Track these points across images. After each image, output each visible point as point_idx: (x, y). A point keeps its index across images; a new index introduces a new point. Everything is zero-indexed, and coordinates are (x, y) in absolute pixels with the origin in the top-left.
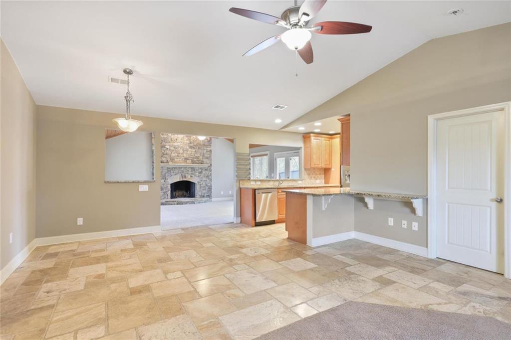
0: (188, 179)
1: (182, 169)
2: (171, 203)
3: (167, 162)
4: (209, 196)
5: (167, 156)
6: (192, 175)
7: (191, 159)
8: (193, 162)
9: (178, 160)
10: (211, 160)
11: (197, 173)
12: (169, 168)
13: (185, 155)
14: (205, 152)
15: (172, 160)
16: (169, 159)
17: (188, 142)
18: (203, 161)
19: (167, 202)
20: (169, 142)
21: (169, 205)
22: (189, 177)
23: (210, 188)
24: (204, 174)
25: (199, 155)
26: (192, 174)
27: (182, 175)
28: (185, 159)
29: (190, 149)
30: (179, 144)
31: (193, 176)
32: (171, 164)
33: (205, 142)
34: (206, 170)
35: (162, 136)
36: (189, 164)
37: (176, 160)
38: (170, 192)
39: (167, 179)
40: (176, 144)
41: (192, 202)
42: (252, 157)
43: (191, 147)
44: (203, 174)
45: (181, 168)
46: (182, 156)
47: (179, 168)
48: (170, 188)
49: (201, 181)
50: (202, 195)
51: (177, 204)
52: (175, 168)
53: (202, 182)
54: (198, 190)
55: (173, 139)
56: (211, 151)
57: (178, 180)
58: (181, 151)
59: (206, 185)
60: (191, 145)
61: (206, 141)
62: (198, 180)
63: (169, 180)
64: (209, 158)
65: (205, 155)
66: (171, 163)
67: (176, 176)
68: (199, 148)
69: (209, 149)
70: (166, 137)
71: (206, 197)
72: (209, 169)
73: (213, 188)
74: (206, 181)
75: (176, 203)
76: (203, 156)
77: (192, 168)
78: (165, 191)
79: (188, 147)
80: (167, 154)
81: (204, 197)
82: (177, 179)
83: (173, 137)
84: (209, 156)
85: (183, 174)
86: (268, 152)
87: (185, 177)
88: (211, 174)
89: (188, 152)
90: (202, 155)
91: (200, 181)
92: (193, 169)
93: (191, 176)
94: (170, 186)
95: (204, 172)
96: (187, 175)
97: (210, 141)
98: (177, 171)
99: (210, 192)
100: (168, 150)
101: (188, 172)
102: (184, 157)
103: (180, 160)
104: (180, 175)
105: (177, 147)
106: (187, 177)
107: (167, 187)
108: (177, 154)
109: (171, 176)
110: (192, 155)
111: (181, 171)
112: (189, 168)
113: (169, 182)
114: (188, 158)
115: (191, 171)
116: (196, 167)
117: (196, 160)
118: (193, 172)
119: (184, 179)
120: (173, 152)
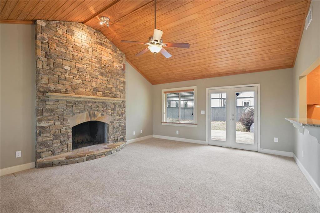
0: (99, 117)
1: (90, 104)
2: (77, 159)
3: (66, 92)
4: (123, 139)
5: (66, 83)
6: (104, 113)
7: (102, 90)
8: (104, 94)
9: (83, 90)
10: (125, 94)
11: (110, 111)
12: (71, 103)
13: (94, 85)
14: (118, 83)
15: (75, 89)
16: (69, 88)
17: (98, 66)
18: (116, 94)
19: (68, 158)
20: (70, 61)
21: (73, 163)
22: (100, 115)
23: (124, 129)
24: (118, 111)
25: (112, 86)
26: (103, 111)
27: (89, 112)
28: (94, 89)
29: (100, 76)
30: (85, 66)
31: (105, 113)
32: (73, 96)
33: (119, 70)
34: (120, 106)
35: (58, 49)
36: (99, 96)
37: (80, 89)
38: (71, 139)
39: (67, 120)
40: (79, 65)
41: (109, 152)
42: (165, 92)
43: (101, 74)
44: (116, 112)
45: (89, 102)
46: (89, 84)
47: (86, 102)
48: (71, 134)
49: (115, 120)
50: (116, 138)
51: (88, 159)
52: (79, 102)
53: (115, 122)
54: (111, 134)
55: (76, 57)
56: (124, 82)
57: (84, 121)
58: (88, 77)
59: (120, 126)
60: (102, 71)
61: (120, 68)
62: (111, 120)
63: (69, 121)
64: (123, 91)
65: (119, 87)
66: (72, 94)
67: (80, 115)
68: (112, 77)
69: (122, 80)
70: (63, 50)
71: (120, 141)
72: (122, 105)
73: (126, 128)
74: (120, 120)
75: (85, 158)
76: (116, 88)
78: (62, 139)
79: (98, 74)
80: (65, 79)
81: (117, 140)
82: (82, 118)
83: (76, 54)
84: (122, 88)
85: (91, 112)
86: (195, 88)
87: (94, 116)
88: (125, 111)
89: (98, 80)
90: (115, 86)
91: (112, 120)
92: (104, 104)
93: (102, 115)
94: (70, 131)
95: (117, 109)
96: (96, 112)
97: (123, 70)
98: (82, 107)
99: (124, 134)
100: (68, 73)
101: (98, 109)
102: (92, 86)
103: (87, 90)
104: (88, 113)
105: (82, 70)
106: (97, 116)
107: (67, 132)
108: (82, 82)
109: (73, 114)
110: (104, 86)
111: (89, 107)
112: (99, 103)
113: (69, 126)
114: (98, 89)
115: (102, 108)
116: (108, 102)
117: (108, 92)
118: (105, 108)
119: (92, 119)
120: (76, 77)
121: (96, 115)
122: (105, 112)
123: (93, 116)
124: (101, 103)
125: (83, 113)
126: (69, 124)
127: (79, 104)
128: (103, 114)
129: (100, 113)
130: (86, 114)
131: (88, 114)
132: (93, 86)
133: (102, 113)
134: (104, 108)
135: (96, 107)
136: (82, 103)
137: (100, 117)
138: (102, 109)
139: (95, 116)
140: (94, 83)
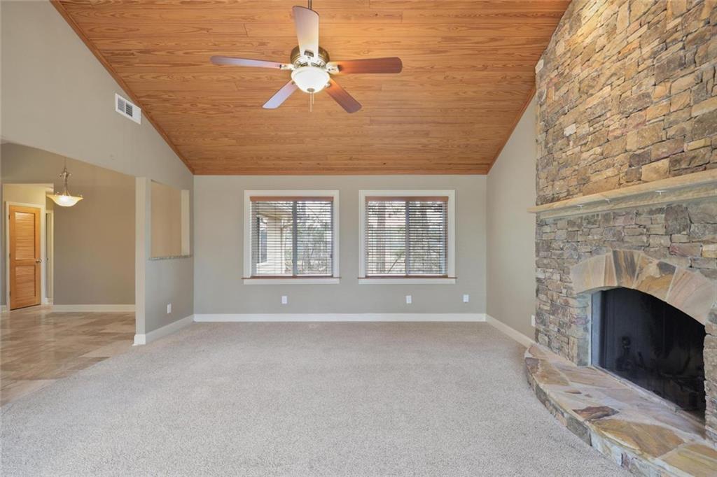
1: (620, 222)
6: (672, 261)
16: (573, 184)
20: (575, 105)
22: (652, 270)
26: (671, 251)
27: (615, 253)
28: (632, 159)
31: (680, 265)
35: (556, 96)
37: (595, 178)
38: (574, 328)
43: (665, 73)
45: (615, 215)
46: (617, 147)
47: (607, 217)
48: (574, 312)
52: (589, 220)
58: (615, 124)
60: (669, 55)
63: (572, 276)
67: (593, 260)
77: (670, 210)
78: (560, 317)
85: (622, 251)
87: (632, 268)
92: (678, 216)
93: (666, 269)
94: (573, 303)
96: (639, 256)
98: (596, 235)
100: (571, 143)
101: (645, 238)
102: (626, 151)
103: (609, 172)
104: (611, 254)
105: (598, 111)
106: (641, 269)
107: (567, 304)
108: (598, 150)
109: (579, 257)
110: (676, 122)
111: (614, 235)
112: (651, 212)
113: (571, 288)
114: (649, 153)
115: (666, 234)
116: (697, 202)
117: (700, 143)
118: (680, 238)
119: (624, 280)
120: (585, 144)
121: (638, 268)
122: (683, 256)
123: (626, 269)
124: (660, 211)
125: (598, 254)
126: (572, 285)
127: (590, 226)
128: (666, 265)
129: (657, 261)
130: (606, 257)
131: (612, 257)
132: (628, 148)
133: (666, 261)
134: (676, 237)
135: (641, 234)
136: (595, 221)
137: (653, 278)
138: (665, 241)
139: (634, 271)
140: (635, 131)
